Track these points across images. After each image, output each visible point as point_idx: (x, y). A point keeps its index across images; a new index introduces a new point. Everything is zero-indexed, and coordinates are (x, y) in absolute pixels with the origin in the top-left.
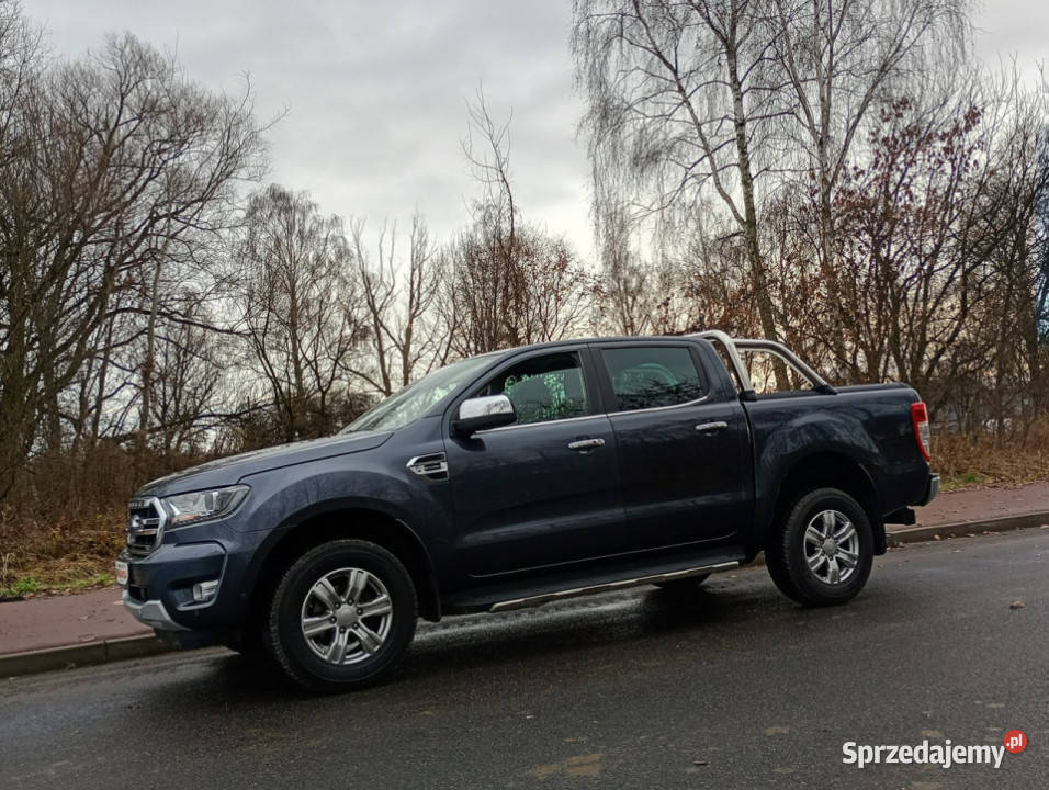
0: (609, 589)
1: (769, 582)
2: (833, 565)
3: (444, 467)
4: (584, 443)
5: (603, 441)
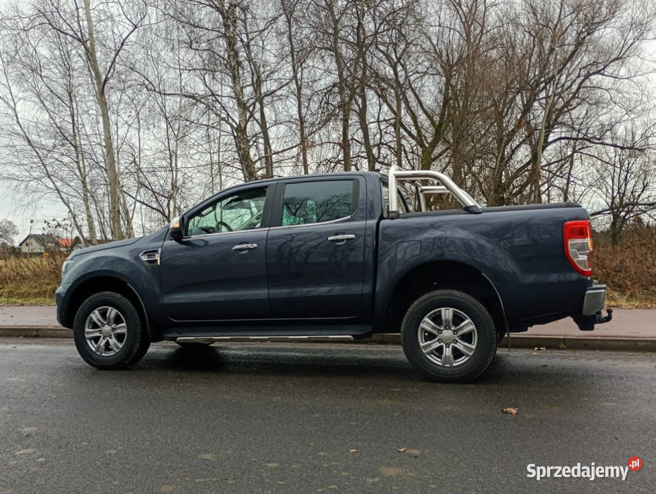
0: (249, 340)
1: (403, 357)
2: (448, 352)
3: (157, 257)
4: (245, 246)
5: (255, 245)
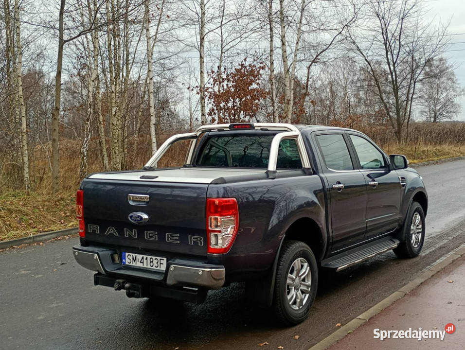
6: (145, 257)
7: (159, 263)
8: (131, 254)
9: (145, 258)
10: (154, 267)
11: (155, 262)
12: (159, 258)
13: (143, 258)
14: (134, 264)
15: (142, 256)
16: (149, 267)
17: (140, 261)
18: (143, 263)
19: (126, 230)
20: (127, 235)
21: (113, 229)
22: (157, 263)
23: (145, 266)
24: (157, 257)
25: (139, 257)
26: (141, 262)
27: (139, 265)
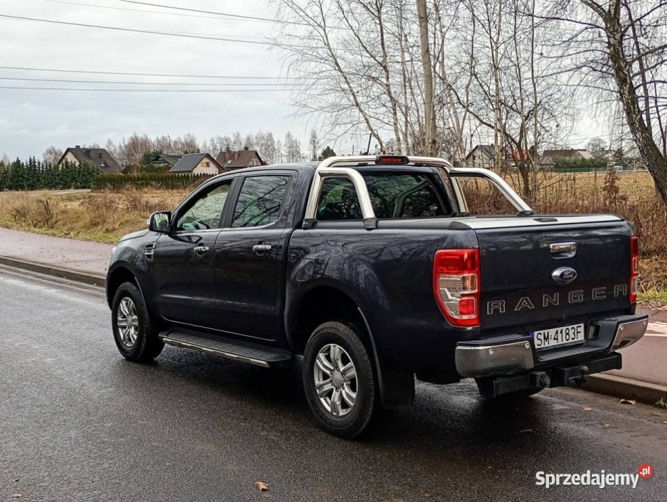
3: (152, 251)
5: (207, 248)
6: (559, 329)
7: (576, 333)
8: (542, 332)
9: (559, 332)
10: (571, 341)
11: (571, 332)
12: (575, 326)
13: (557, 333)
14: (547, 345)
15: (555, 330)
16: (565, 341)
17: (553, 338)
18: (557, 339)
19: (546, 297)
20: (545, 304)
21: (527, 300)
22: (574, 333)
23: (560, 342)
24: (572, 326)
25: (552, 332)
26: (555, 339)
27: (552, 343)
